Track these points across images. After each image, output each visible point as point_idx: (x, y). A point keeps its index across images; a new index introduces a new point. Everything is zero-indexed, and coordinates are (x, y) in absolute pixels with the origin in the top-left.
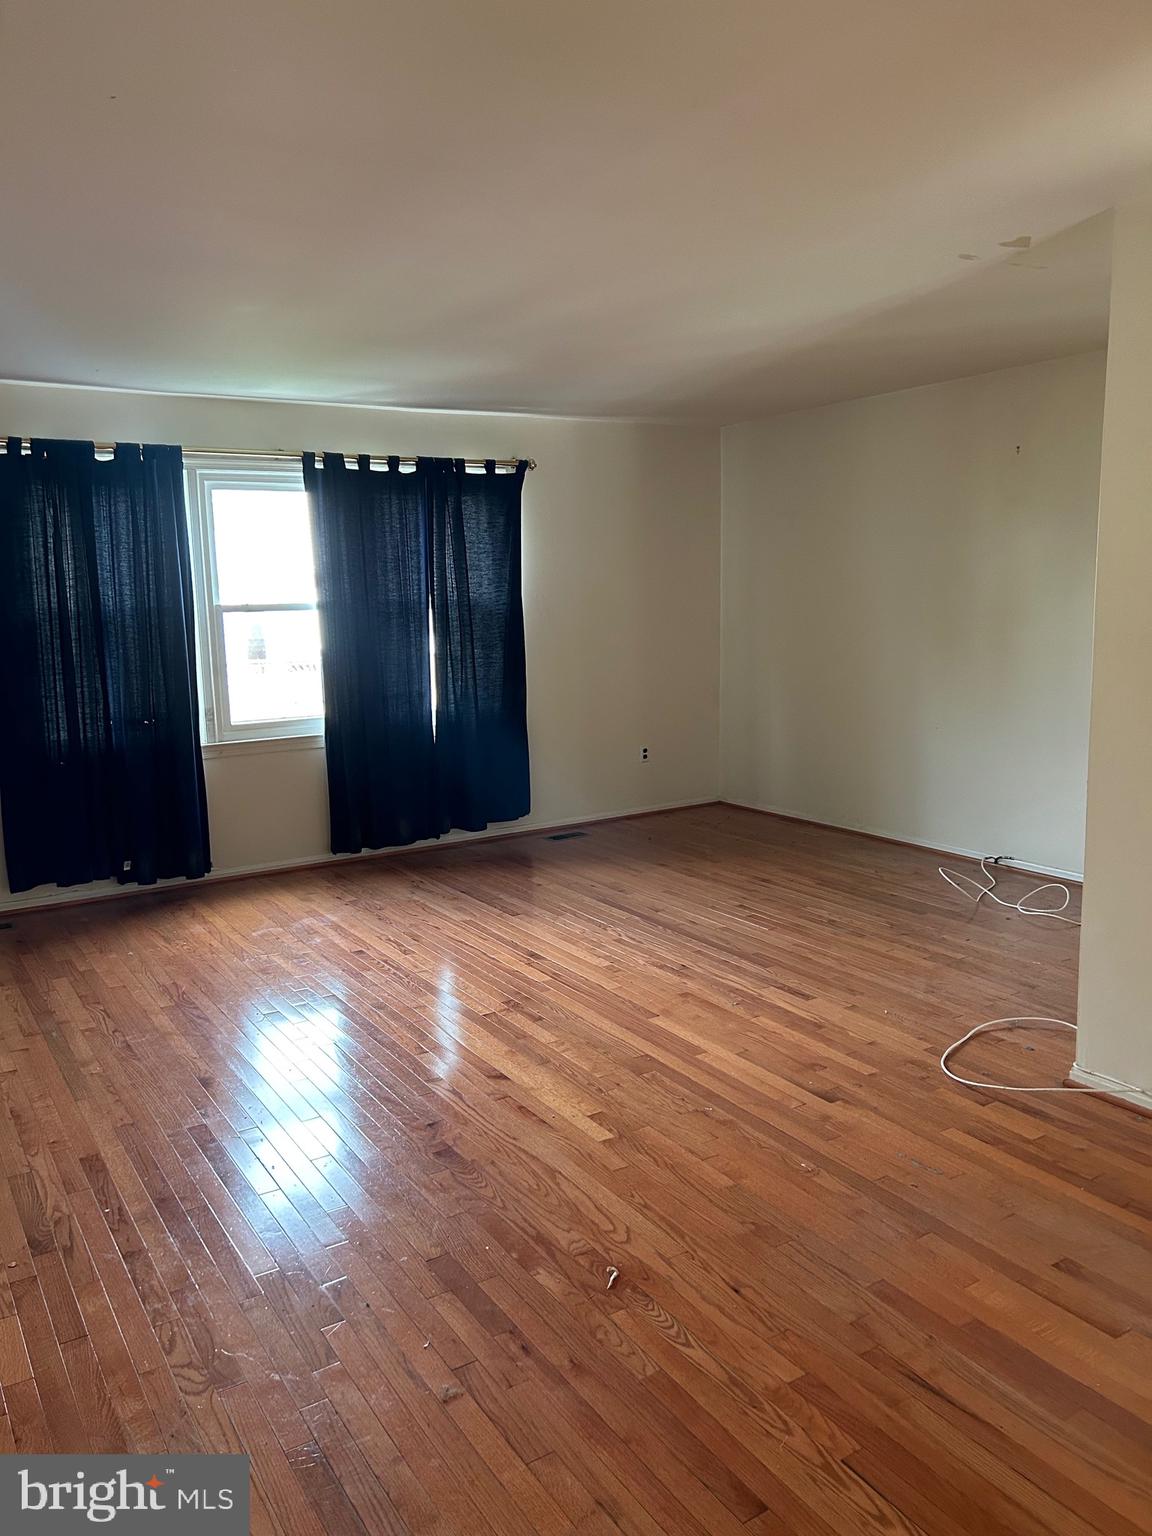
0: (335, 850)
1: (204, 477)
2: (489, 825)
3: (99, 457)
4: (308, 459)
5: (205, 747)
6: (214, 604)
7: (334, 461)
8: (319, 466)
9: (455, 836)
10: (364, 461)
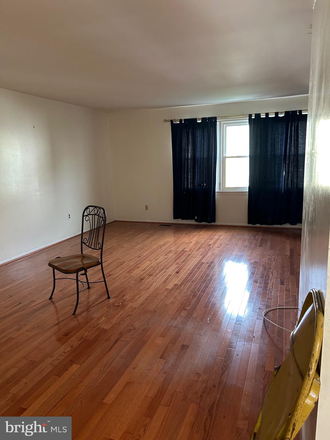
0: (249, 223)
1: (224, 124)
2: (298, 224)
3: (198, 121)
4: (250, 116)
5: (216, 192)
6: (224, 156)
7: (258, 116)
8: (253, 117)
9: (288, 226)
10: (267, 114)
